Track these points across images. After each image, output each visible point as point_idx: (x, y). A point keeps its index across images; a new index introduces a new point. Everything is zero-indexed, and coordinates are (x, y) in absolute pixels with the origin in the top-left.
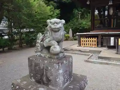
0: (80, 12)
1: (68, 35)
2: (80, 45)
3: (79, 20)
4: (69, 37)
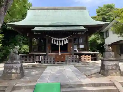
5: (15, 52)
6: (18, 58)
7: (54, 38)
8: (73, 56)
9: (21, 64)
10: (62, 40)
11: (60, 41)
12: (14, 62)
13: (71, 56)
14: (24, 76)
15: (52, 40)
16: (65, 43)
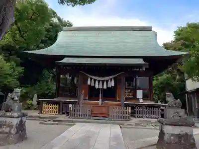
0: (51, 75)
1: (31, 102)
2: (42, 112)
3: (49, 83)
4: (32, 105)
5: (13, 98)
6: (16, 109)
7: (91, 77)
8: (122, 108)
9: (20, 119)
10: (104, 81)
11: (102, 81)
12: (8, 114)
13: (119, 108)
14: (26, 139)
15: (89, 79)
16: (109, 86)
